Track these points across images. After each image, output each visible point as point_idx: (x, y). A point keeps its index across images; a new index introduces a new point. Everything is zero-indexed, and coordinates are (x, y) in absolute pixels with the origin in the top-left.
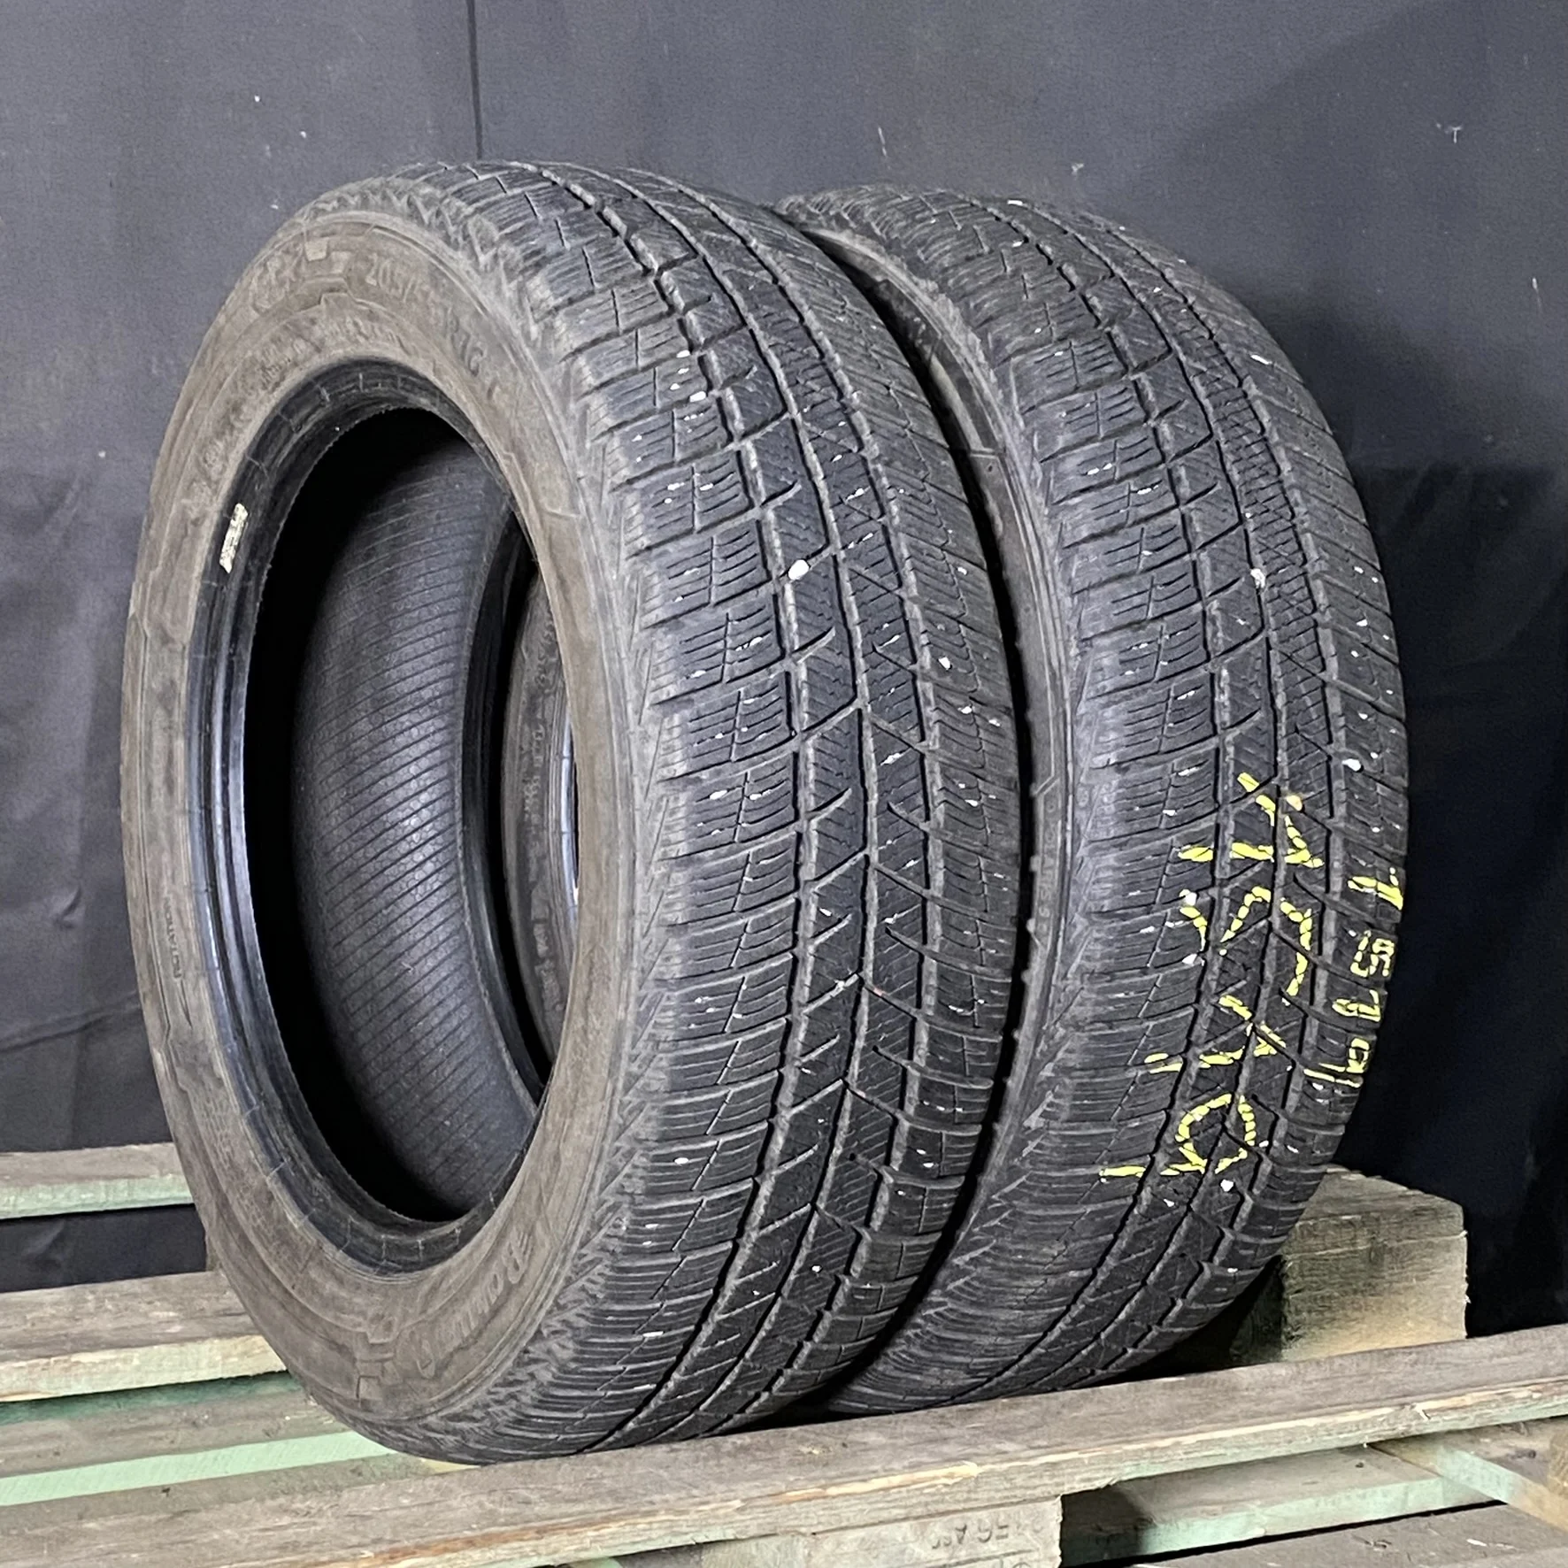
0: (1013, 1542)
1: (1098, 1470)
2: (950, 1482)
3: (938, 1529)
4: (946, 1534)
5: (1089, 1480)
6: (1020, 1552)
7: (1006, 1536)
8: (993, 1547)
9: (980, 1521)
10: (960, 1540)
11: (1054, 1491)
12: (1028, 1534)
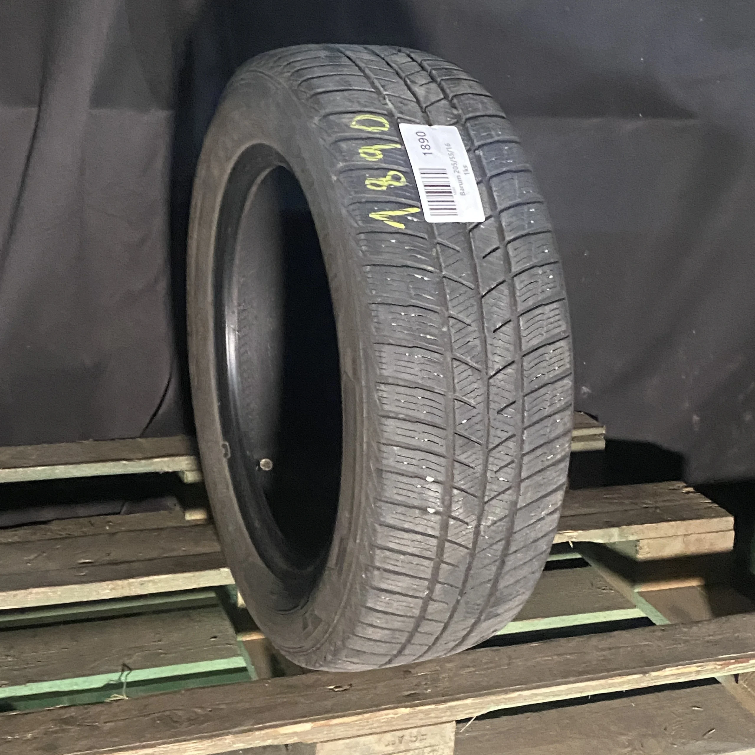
0: (430, 741)
1: (476, 709)
2: (396, 716)
3: (388, 737)
4: (393, 739)
5: (472, 713)
6: (433, 746)
7: (426, 739)
8: (417, 744)
9: (411, 733)
10: (401, 742)
11: (451, 719)
12: (438, 737)
